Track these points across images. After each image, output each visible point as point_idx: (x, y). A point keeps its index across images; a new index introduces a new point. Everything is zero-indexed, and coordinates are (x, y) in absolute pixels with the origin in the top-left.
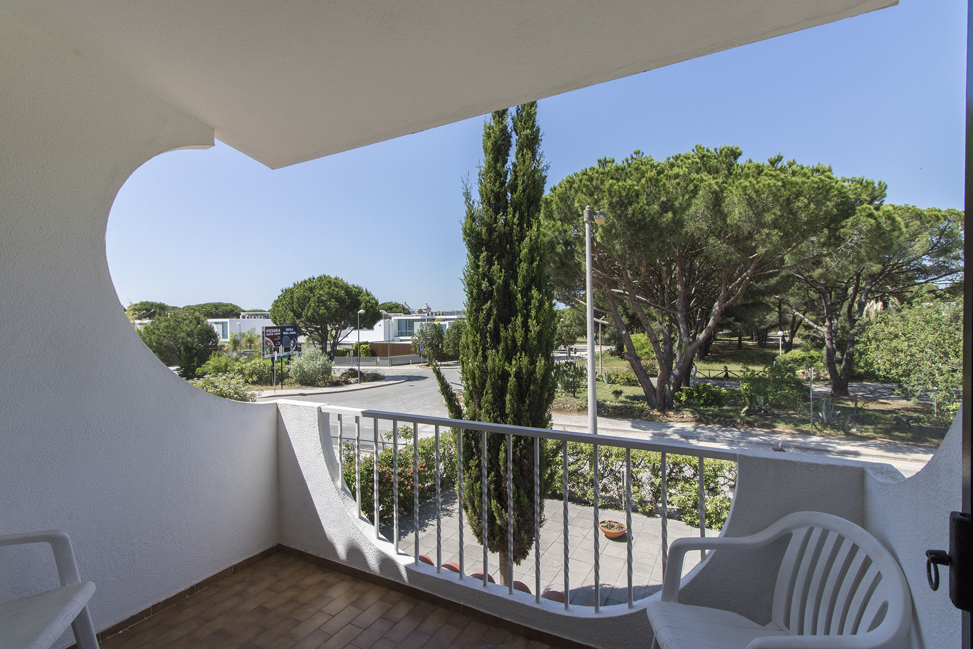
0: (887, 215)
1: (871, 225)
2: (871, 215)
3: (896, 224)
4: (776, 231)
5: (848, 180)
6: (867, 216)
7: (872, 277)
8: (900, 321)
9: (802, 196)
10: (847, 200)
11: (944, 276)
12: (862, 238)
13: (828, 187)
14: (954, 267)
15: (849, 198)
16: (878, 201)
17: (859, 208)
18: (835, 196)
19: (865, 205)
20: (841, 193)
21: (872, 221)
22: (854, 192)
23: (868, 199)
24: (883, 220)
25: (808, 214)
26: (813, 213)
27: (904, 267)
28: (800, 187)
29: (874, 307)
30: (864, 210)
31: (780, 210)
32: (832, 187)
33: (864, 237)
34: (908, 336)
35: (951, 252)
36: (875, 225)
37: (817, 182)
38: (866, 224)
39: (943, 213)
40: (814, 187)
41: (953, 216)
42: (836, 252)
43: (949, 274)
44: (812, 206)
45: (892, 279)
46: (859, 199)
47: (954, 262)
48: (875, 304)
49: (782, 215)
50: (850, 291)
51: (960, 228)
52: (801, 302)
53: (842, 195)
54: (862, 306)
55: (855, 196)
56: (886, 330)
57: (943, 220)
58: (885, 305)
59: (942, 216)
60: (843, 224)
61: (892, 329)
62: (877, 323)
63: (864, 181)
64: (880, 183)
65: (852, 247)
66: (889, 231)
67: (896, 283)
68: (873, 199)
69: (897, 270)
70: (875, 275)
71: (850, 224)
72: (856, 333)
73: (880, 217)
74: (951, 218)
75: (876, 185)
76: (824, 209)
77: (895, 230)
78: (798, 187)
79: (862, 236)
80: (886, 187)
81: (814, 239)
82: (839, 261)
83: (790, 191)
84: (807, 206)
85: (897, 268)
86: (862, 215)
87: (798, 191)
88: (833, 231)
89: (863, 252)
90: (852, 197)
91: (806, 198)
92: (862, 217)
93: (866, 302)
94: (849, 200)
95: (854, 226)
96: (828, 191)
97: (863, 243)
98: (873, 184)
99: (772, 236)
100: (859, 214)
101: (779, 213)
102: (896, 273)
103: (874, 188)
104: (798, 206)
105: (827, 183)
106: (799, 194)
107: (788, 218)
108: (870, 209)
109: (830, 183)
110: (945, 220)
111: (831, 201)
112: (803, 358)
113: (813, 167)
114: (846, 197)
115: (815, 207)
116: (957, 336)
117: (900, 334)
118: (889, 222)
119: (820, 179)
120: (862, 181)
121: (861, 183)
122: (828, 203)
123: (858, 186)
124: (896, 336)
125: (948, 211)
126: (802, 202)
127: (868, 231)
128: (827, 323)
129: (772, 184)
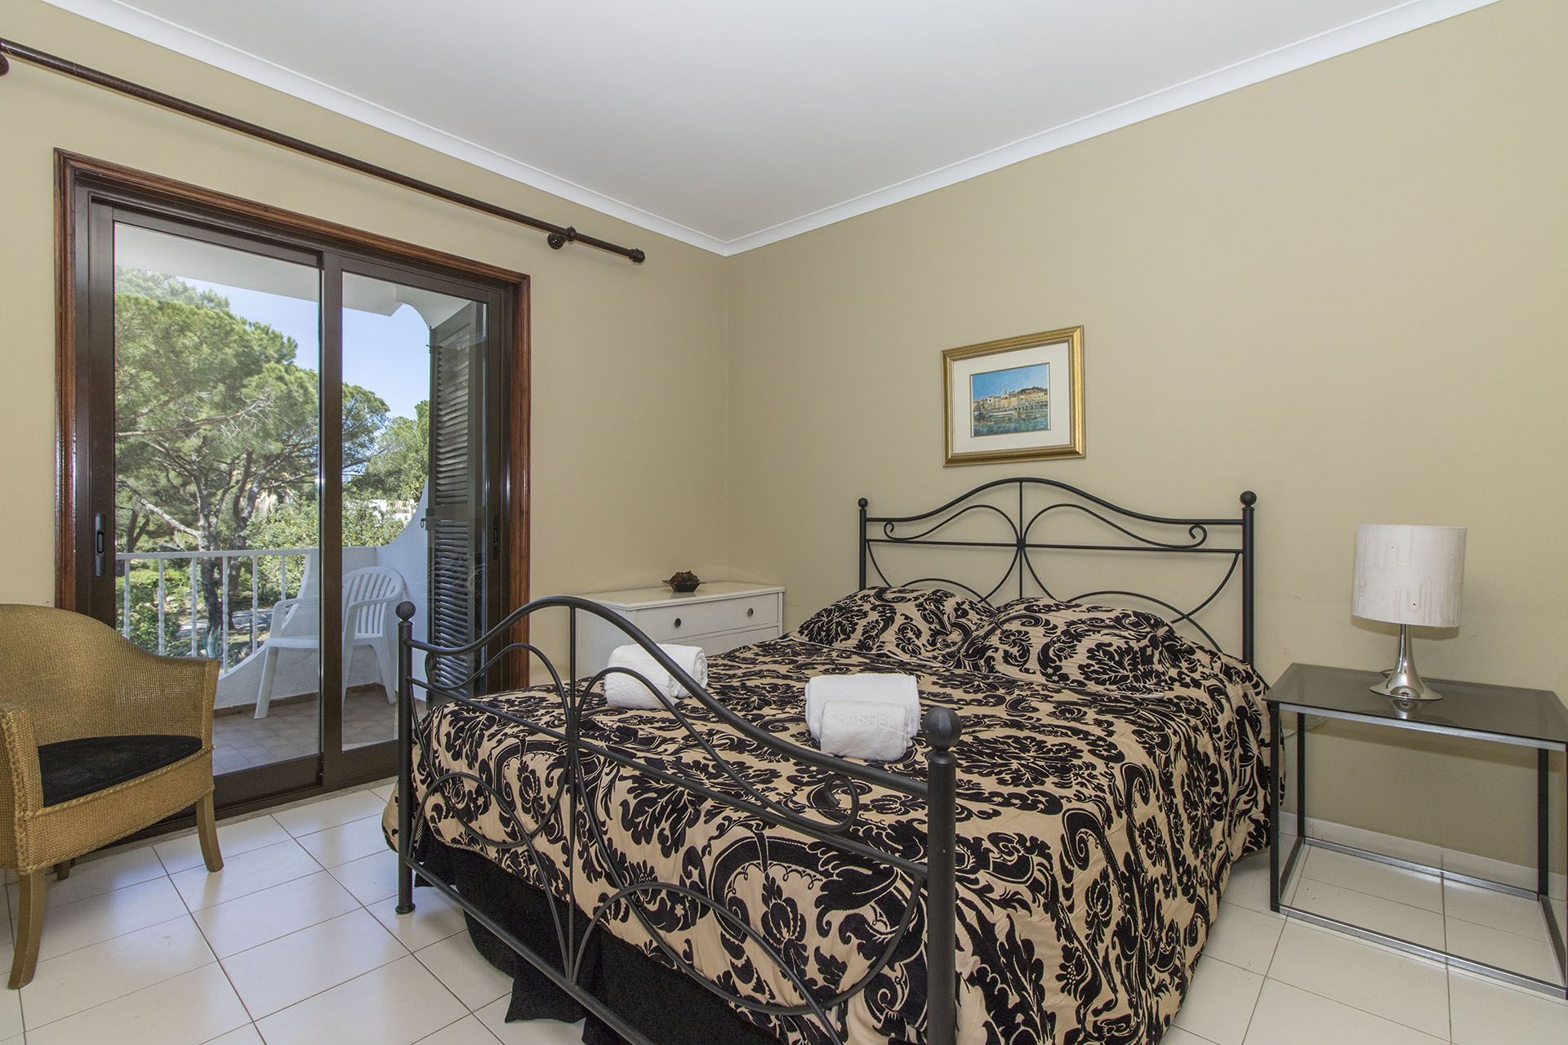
0: (300, 383)
1: (282, 391)
2: (280, 379)
3: (309, 395)
4: (148, 374)
5: (250, 324)
6: (276, 379)
7: (269, 458)
8: (304, 519)
9: (190, 331)
10: (250, 351)
11: (350, 465)
12: (269, 406)
13: (228, 329)
14: (360, 456)
15: (253, 349)
16: (286, 361)
17: (267, 366)
18: (235, 341)
19: (273, 364)
20: (243, 341)
21: (284, 387)
22: (260, 343)
23: (276, 355)
24: (294, 388)
25: (199, 360)
26: (206, 359)
27: (306, 450)
28: (187, 317)
29: (267, 501)
30: (273, 370)
31: (154, 343)
32: (232, 330)
33: (271, 404)
34: (313, 537)
35: (357, 438)
36: (286, 391)
37: (213, 318)
38: (275, 389)
39: (350, 390)
40: (209, 324)
41: (360, 395)
42: (235, 419)
43: (356, 464)
44: (205, 349)
45: (291, 464)
46: (264, 354)
47: (359, 449)
48: (267, 497)
49: (157, 352)
50: (237, 474)
51: (366, 410)
52: (149, 490)
53: (245, 343)
54: (252, 498)
55: (259, 348)
56: (287, 531)
57: (350, 398)
58: (281, 500)
59: (349, 392)
60: (246, 382)
61: (294, 530)
62: (276, 521)
63: (270, 331)
64: (289, 339)
65: (256, 416)
66: (302, 403)
67: (296, 470)
68: (282, 357)
69: (297, 453)
70: (271, 455)
71: (254, 384)
72: (248, 536)
73: (291, 383)
74: (358, 397)
75: (285, 340)
76: (221, 356)
77: (308, 403)
78: (184, 317)
79: (269, 403)
80: (296, 346)
81: (204, 395)
82: (239, 432)
83: (170, 318)
84: (198, 347)
85: (299, 450)
86: (270, 376)
87: (184, 322)
88: (233, 389)
89: (270, 423)
90: (256, 348)
91: (196, 335)
92: (270, 379)
93: (259, 493)
94: (253, 351)
95: (260, 387)
96: (228, 333)
97: (272, 412)
98: (282, 338)
99: (141, 380)
100: (266, 374)
101: (153, 347)
102: (297, 457)
103: (283, 343)
104: (183, 344)
105: (226, 322)
106: (183, 329)
107: (168, 358)
108: (280, 371)
109: (230, 324)
110: (352, 397)
111: (229, 348)
112: (154, 583)
113: (204, 292)
114: (249, 347)
115: (209, 351)
116: (363, 537)
117: (304, 536)
118: (301, 392)
119: (217, 314)
120: (268, 330)
121: (267, 334)
122: (227, 350)
123: (264, 336)
124: (300, 539)
125: (355, 388)
126: (190, 339)
127: (277, 398)
128: (202, 522)
129: (142, 301)
